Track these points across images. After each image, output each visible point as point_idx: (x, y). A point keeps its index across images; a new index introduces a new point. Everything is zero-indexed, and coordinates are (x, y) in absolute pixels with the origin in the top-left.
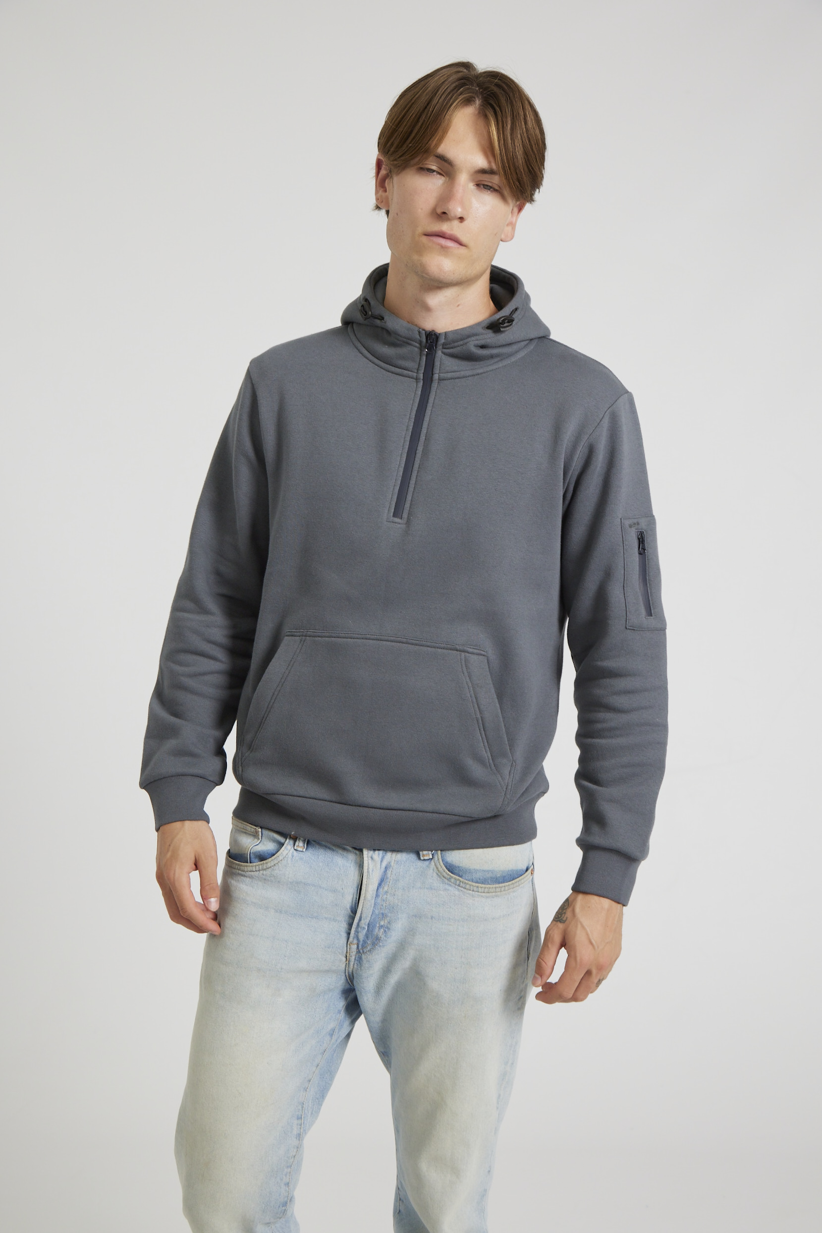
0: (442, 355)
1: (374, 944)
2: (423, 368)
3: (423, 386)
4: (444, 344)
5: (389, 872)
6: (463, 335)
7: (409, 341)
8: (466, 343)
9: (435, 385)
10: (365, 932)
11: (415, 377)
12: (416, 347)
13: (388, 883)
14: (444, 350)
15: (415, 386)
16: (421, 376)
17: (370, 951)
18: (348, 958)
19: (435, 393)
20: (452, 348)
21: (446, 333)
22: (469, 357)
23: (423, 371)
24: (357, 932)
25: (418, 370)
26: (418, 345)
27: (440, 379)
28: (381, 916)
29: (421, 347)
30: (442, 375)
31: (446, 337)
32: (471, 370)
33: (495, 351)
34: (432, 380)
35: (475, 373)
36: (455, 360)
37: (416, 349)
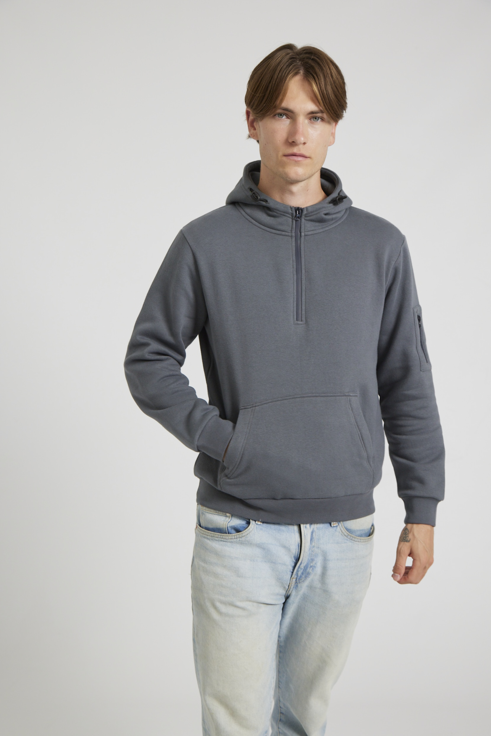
0: (305, 221)
1: (306, 577)
2: (295, 229)
3: (295, 239)
4: (306, 214)
5: (314, 534)
6: (316, 208)
7: (285, 214)
8: (319, 213)
9: (303, 238)
10: (301, 571)
11: (290, 235)
12: (289, 217)
13: (314, 541)
14: (306, 218)
15: (291, 240)
16: (294, 234)
17: (303, 581)
18: (290, 587)
19: (303, 244)
20: (310, 216)
21: (307, 208)
22: (321, 221)
23: (294, 232)
24: (298, 571)
25: (291, 231)
26: (291, 216)
27: (305, 235)
28: (311, 561)
29: (292, 217)
30: (306, 233)
31: (307, 210)
32: (322, 228)
33: (334, 216)
34: (301, 236)
35: (324, 230)
36: (312, 223)
37: (289, 219)
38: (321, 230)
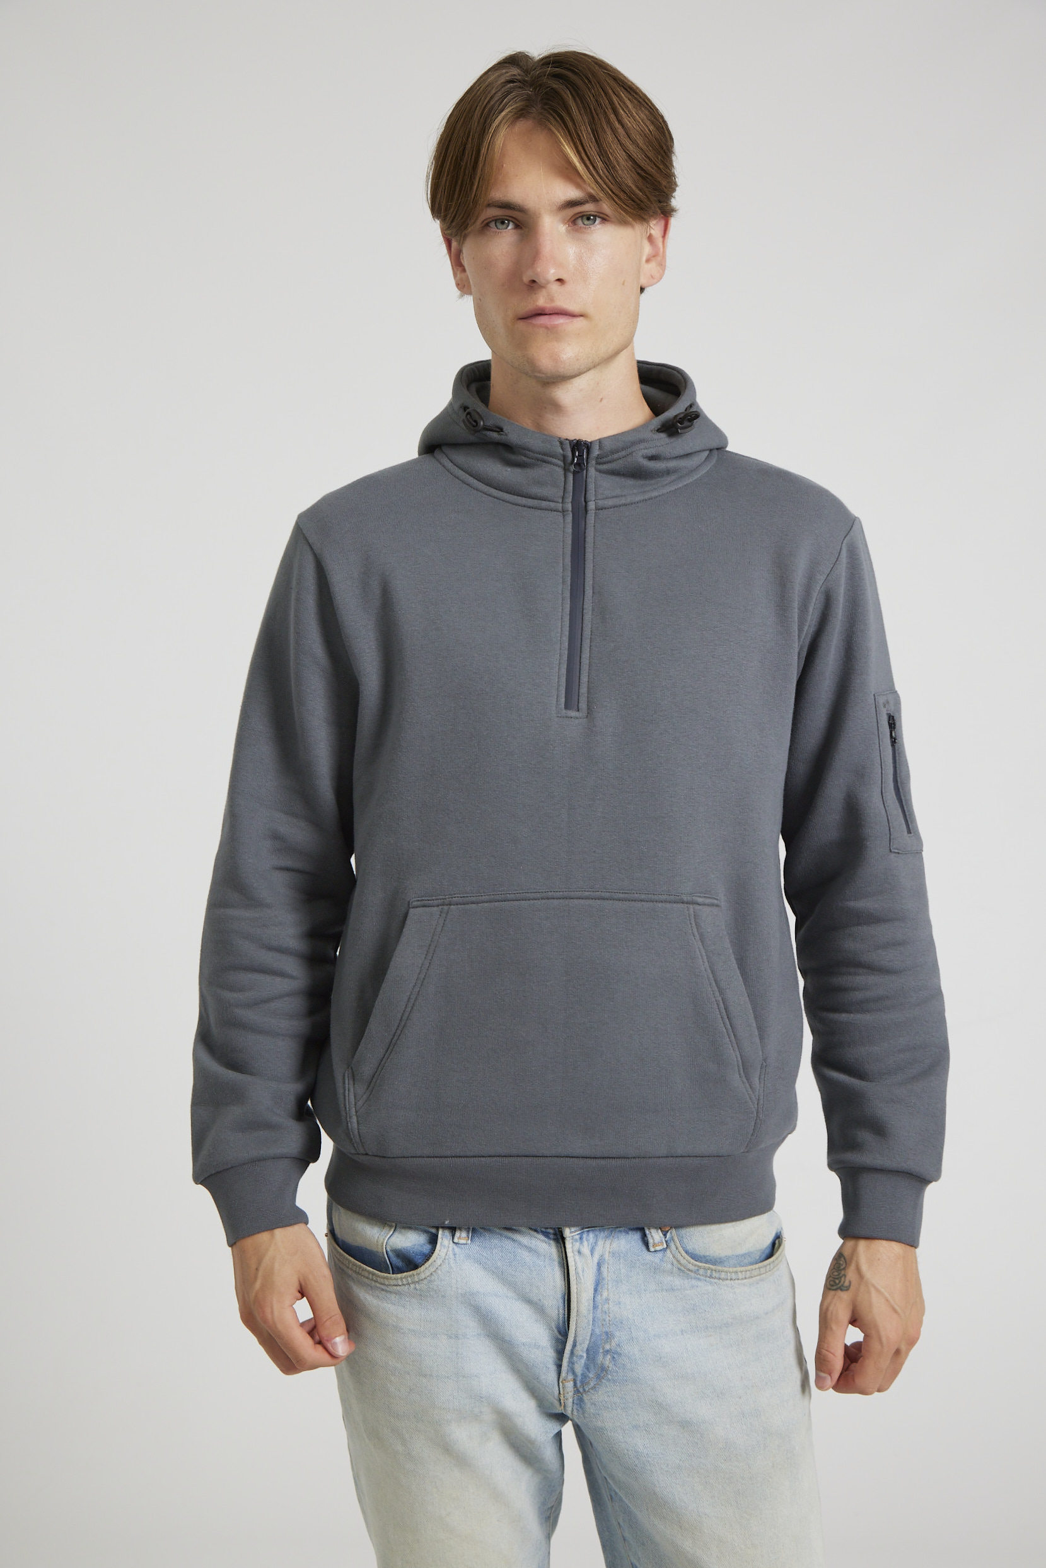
0: (598, 474)
1: (599, 1378)
2: (571, 494)
3: (573, 519)
4: (599, 457)
5: (604, 1269)
6: (624, 443)
7: (546, 458)
8: (631, 454)
9: (591, 516)
10: (583, 1361)
11: (560, 509)
12: (557, 465)
14: (601, 466)
15: (562, 521)
16: (569, 506)
17: (594, 1388)
18: (562, 1401)
19: (592, 528)
20: (610, 462)
21: (600, 441)
22: (637, 474)
23: (571, 500)
24: (571, 1362)
25: (563, 498)
26: (559, 462)
27: (597, 509)
28: (604, 1336)
29: (564, 464)
30: (601, 503)
31: (600, 447)
32: (641, 492)
33: (672, 464)
34: (586, 511)
35: (646, 497)
36: (617, 479)
37: (557, 469)
38: (638, 498)
